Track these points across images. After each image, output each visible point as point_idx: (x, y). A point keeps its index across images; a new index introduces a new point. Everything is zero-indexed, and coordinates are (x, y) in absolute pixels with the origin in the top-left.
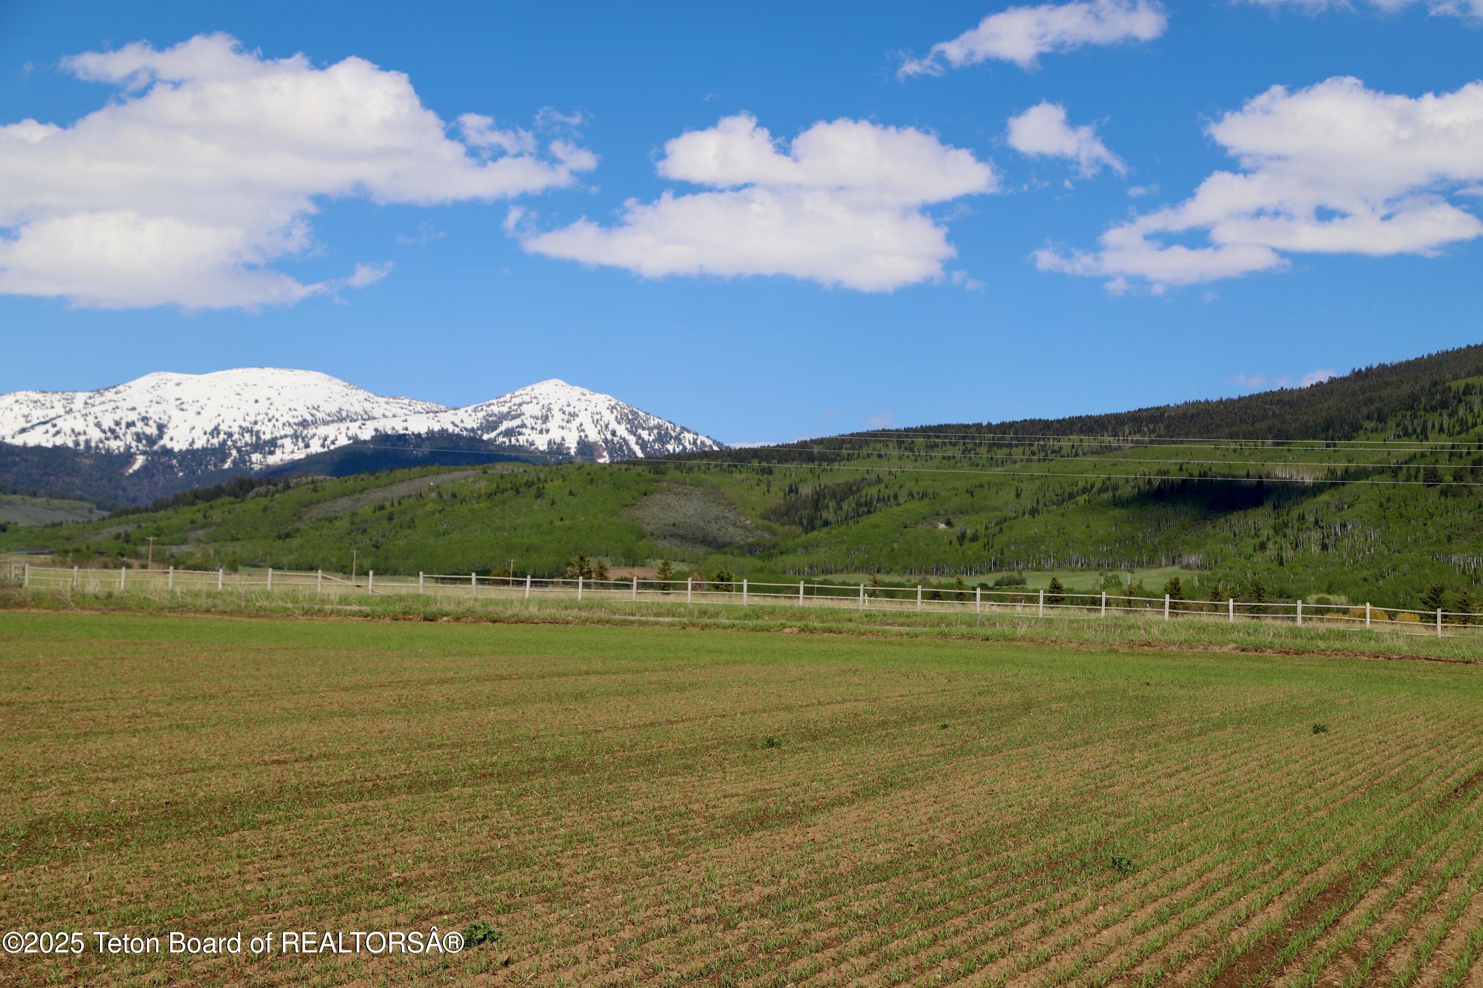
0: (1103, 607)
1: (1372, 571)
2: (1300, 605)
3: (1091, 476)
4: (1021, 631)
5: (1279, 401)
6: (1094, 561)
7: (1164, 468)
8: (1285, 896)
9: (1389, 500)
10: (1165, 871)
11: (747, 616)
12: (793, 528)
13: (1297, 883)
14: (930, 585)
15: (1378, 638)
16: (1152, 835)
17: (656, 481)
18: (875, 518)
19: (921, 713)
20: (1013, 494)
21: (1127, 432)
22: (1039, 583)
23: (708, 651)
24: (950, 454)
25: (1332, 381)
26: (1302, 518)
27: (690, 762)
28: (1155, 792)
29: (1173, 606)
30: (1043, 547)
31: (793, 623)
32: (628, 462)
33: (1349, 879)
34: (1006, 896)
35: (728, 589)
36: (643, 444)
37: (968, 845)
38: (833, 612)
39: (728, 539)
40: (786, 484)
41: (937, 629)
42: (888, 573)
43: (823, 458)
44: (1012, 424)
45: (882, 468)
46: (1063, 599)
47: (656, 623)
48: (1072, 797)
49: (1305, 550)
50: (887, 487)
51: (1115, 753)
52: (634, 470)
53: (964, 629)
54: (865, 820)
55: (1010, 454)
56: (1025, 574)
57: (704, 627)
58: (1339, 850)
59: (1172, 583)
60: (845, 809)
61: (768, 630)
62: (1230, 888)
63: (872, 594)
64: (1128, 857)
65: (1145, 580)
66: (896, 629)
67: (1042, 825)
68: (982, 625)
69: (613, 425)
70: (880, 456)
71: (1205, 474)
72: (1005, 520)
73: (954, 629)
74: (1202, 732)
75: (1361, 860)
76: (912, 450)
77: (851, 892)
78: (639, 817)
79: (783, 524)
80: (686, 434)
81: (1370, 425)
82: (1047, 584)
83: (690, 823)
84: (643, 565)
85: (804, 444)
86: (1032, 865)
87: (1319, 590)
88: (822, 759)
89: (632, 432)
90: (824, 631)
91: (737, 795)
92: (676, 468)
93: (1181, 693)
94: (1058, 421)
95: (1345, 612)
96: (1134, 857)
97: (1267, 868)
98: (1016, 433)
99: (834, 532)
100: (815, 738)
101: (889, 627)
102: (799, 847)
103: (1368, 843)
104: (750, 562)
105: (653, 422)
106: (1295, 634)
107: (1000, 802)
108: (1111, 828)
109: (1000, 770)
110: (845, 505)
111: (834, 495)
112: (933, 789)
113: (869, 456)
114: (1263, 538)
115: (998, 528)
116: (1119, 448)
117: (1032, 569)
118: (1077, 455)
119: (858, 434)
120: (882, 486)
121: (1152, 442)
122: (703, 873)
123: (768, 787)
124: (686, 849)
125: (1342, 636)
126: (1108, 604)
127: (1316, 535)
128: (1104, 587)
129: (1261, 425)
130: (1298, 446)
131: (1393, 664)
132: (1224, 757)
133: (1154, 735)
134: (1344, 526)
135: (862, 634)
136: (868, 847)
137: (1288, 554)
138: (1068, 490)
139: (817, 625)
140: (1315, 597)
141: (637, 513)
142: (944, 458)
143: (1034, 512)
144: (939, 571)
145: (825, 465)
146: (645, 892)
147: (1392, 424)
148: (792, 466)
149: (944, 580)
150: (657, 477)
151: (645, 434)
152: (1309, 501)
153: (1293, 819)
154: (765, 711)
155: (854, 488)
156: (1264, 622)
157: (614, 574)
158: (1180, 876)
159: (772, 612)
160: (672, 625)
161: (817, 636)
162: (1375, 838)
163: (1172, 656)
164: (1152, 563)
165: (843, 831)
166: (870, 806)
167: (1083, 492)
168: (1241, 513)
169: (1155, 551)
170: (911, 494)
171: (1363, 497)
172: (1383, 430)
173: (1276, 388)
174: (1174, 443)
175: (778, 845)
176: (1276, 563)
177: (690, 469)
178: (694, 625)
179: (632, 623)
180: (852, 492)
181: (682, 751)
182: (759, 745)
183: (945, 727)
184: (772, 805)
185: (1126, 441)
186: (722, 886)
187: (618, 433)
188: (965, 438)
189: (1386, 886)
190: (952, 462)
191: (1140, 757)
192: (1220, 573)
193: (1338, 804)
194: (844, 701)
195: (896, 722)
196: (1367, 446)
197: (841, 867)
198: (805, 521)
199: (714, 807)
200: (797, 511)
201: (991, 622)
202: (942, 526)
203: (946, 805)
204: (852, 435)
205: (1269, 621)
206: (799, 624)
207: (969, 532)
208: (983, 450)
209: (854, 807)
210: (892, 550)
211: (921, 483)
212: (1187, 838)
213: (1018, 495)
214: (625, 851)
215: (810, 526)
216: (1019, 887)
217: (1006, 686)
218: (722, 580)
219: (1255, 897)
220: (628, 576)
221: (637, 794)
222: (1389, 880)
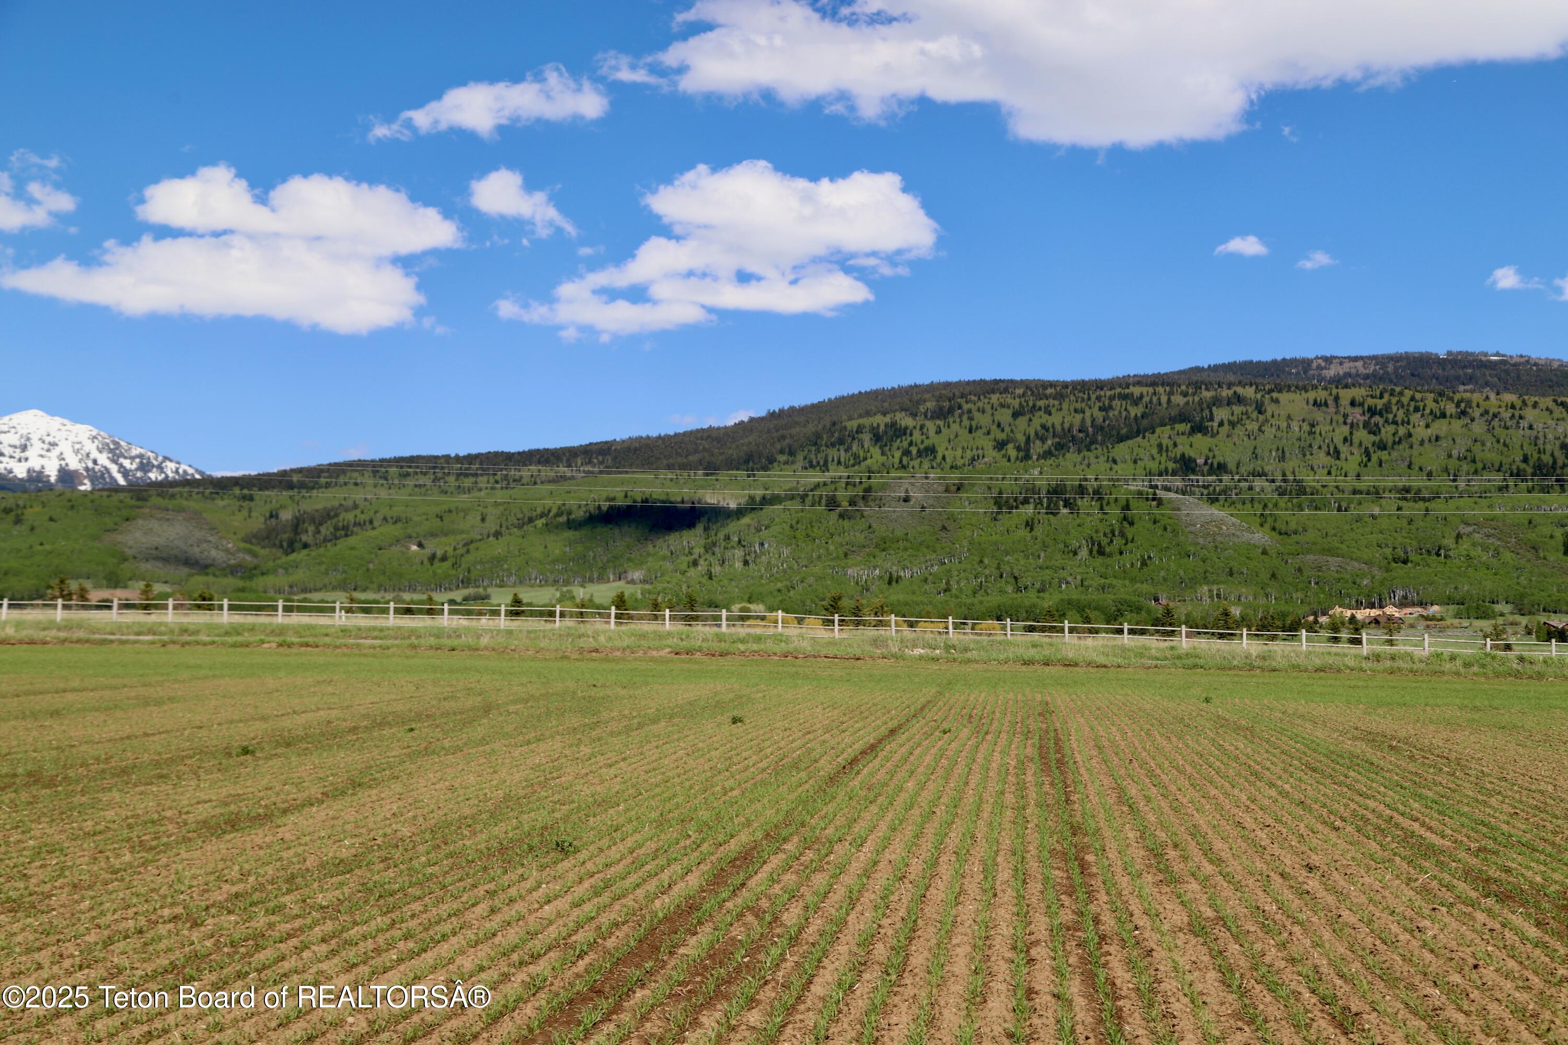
0: (558, 619)
1: (785, 583)
2: (724, 613)
3: (548, 502)
4: (485, 641)
5: (708, 437)
6: (551, 578)
7: (611, 495)
8: (702, 866)
9: (798, 523)
10: (601, 850)
11: (227, 633)
12: (274, 550)
13: (712, 854)
14: (403, 602)
15: (787, 640)
16: (591, 819)
17: (139, 507)
18: (352, 540)
19: (390, 718)
20: (479, 518)
21: (579, 463)
22: (502, 599)
23: (188, 667)
24: (421, 482)
25: (752, 420)
26: (727, 538)
27: (165, 772)
28: (596, 781)
29: (618, 617)
30: (505, 566)
31: (272, 639)
32: (109, 490)
33: (754, 848)
34: (460, 880)
35: (210, 608)
36: (125, 473)
37: (428, 836)
38: (310, 627)
39: (210, 562)
40: (266, 509)
41: (408, 642)
42: (364, 590)
43: (302, 486)
44: (478, 456)
45: (358, 495)
46: (523, 611)
47: (136, 642)
48: (523, 788)
49: (730, 566)
50: (362, 512)
51: (564, 748)
52: (116, 497)
53: (432, 641)
54: (332, 819)
55: (476, 483)
56: (489, 590)
57: (183, 645)
58: (748, 823)
59: (618, 596)
60: (314, 809)
61: (247, 645)
62: (656, 862)
63: (349, 610)
64: (570, 839)
65: (595, 594)
66: (369, 642)
67: (495, 816)
68: (449, 637)
69: (95, 454)
70: (356, 484)
71: (646, 501)
72: (472, 542)
73: (423, 641)
74: (640, 726)
75: (765, 831)
76: (386, 479)
77: (316, 885)
78: (111, 826)
79: (264, 547)
80: (168, 463)
81: (782, 458)
82: (509, 599)
83: (162, 829)
84: (125, 587)
85: (284, 473)
86: (485, 851)
87: (742, 600)
88: (294, 764)
89: (114, 461)
90: (302, 645)
91: (210, 801)
92: (159, 495)
93: (623, 692)
94: (519, 453)
95: (763, 618)
96: (575, 839)
97: (688, 842)
98: (481, 464)
99: (313, 554)
100: (288, 745)
101: (362, 641)
102: (269, 847)
103: (771, 816)
104: (231, 582)
105: (135, 451)
106: (720, 638)
107: (459, 796)
108: (557, 815)
109: (460, 767)
110: (323, 529)
111: (313, 520)
112: (397, 787)
113: (345, 484)
114: (695, 556)
115: (465, 549)
116: (573, 478)
117: (496, 586)
118: (535, 483)
119: (336, 464)
120: (358, 512)
121: (601, 472)
122: (173, 876)
123: (241, 792)
124: (158, 853)
125: (758, 639)
126: (562, 615)
127: (739, 553)
128: (560, 601)
129: (693, 458)
130: (724, 475)
131: (799, 662)
132: (657, 747)
133: (598, 731)
134: (762, 544)
135: (337, 647)
136: (335, 842)
137: (716, 569)
138: (528, 514)
139: (295, 640)
140: (738, 606)
141: (120, 538)
142: (416, 486)
143: (497, 534)
144: (412, 588)
145: (303, 491)
146: (113, 896)
147: (800, 457)
148: (272, 493)
149: (416, 597)
150: (139, 503)
151: (126, 463)
152: (733, 524)
153: (712, 798)
154: (241, 721)
155: (332, 514)
156: (694, 629)
157: (95, 596)
158: (614, 853)
159: (252, 629)
160: (153, 643)
161: (294, 650)
162: (778, 811)
163: (616, 661)
164: (602, 579)
165: (311, 829)
166: (338, 805)
167: (541, 517)
168: (677, 534)
169: (604, 568)
170: (385, 519)
171: (777, 520)
172: (793, 462)
173: (705, 426)
174: (620, 473)
175: (249, 846)
176: (706, 577)
177: (173, 496)
178: (174, 643)
179: (112, 641)
180: (329, 517)
181: (157, 762)
182: (234, 753)
183: (412, 730)
184: (244, 809)
185: (578, 471)
186: (190, 887)
187: (99, 462)
188: (435, 468)
189: (784, 851)
190: (423, 490)
191: (586, 750)
192: (660, 587)
193: (749, 785)
194: (318, 709)
195: (366, 727)
196: (780, 476)
197: (308, 863)
198: (285, 544)
199: (187, 813)
200: (277, 535)
201: (457, 633)
202: (414, 548)
203: (410, 801)
204: (330, 465)
205: (700, 628)
206: (277, 639)
207: (439, 554)
208: (451, 479)
209: (324, 806)
210: (368, 570)
211: (395, 509)
212: (622, 820)
213: (483, 520)
214: (96, 859)
215: (291, 547)
216: (472, 871)
217: (469, 691)
218: (204, 600)
219: (677, 868)
220: (110, 597)
221: (110, 805)
222: (787, 847)
